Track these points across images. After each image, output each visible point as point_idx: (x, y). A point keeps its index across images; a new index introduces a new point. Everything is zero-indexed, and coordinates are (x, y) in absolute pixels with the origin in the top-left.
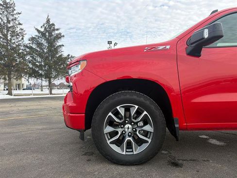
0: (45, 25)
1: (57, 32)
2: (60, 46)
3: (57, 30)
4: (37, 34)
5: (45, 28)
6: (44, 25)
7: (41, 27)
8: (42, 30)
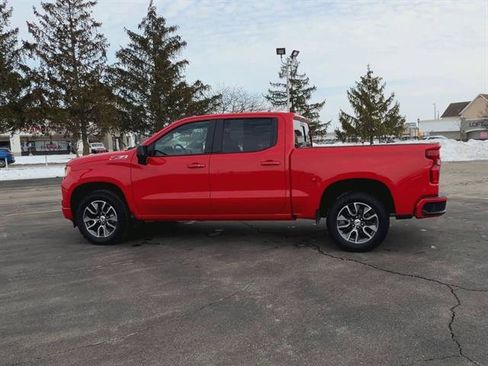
0: (147, 22)
1: (171, 35)
2: (181, 64)
3: (172, 29)
4: (130, 41)
5: (148, 27)
6: (143, 23)
7: (140, 26)
8: (141, 33)
